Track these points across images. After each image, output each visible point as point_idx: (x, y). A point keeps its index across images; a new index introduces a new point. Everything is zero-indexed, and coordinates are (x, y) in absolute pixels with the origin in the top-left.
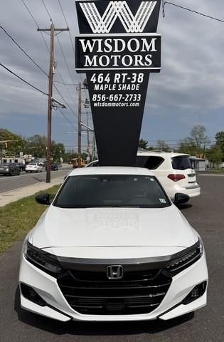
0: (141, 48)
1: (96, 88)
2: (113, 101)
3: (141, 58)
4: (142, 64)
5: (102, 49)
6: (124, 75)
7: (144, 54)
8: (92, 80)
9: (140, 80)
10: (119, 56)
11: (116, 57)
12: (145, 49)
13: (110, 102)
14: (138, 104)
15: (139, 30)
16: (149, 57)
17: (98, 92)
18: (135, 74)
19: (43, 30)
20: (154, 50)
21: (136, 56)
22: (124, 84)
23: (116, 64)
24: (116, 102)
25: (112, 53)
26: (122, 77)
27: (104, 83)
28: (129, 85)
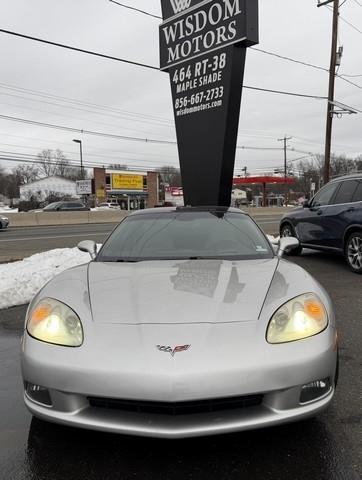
0: (223, 16)
2: (195, 105)
3: (224, 30)
4: (225, 39)
5: (184, 34)
6: (205, 62)
7: (227, 23)
8: (174, 80)
9: (222, 64)
10: (201, 36)
11: (197, 38)
12: (228, 14)
13: (193, 106)
14: (220, 103)
16: (233, 26)
18: (216, 57)
20: (238, 12)
21: (218, 29)
22: (205, 75)
23: (197, 50)
26: (203, 65)
27: (186, 80)
28: (210, 76)
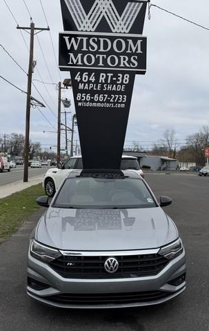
0: (126, 49)
1: (81, 86)
2: (99, 102)
3: (127, 59)
4: (127, 65)
5: (87, 48)
6: (110, 75)
7: (130, 55)
8: (76, 78)
9: (126, 81)
10: (105, 56)
11: (101, 56)
12: (131, 50)
13: (97, 102)
14: (123, 105)
15: (125, 30)
16: (134, 58)
17: (82, 91)
18: (121, 75)
19: (23, 28)
20: (139, 51)
21: (122, 57)
22: (110, 84)
23: (101, 64)
24: (101, 102)
25: (97, 52)
26: (107, 77)
27: (89, 82)
28: (115, 86)
